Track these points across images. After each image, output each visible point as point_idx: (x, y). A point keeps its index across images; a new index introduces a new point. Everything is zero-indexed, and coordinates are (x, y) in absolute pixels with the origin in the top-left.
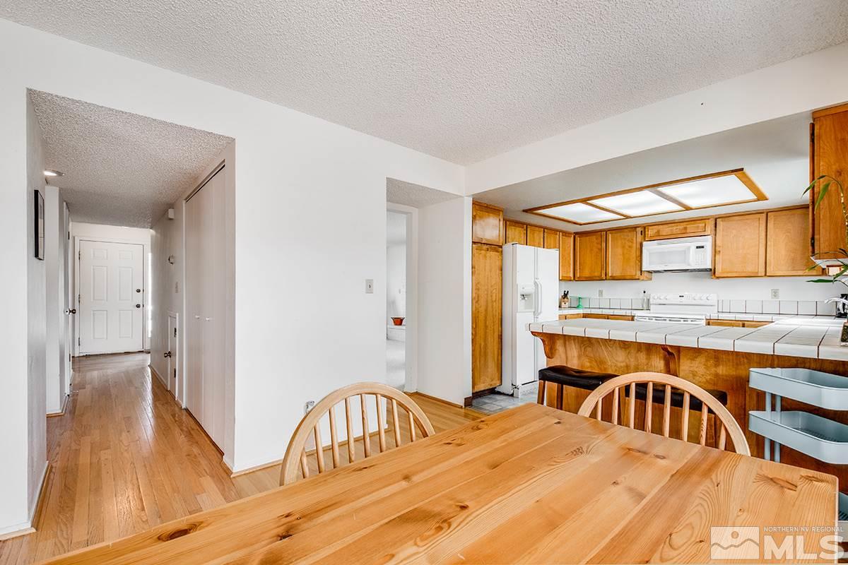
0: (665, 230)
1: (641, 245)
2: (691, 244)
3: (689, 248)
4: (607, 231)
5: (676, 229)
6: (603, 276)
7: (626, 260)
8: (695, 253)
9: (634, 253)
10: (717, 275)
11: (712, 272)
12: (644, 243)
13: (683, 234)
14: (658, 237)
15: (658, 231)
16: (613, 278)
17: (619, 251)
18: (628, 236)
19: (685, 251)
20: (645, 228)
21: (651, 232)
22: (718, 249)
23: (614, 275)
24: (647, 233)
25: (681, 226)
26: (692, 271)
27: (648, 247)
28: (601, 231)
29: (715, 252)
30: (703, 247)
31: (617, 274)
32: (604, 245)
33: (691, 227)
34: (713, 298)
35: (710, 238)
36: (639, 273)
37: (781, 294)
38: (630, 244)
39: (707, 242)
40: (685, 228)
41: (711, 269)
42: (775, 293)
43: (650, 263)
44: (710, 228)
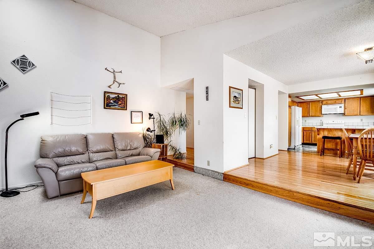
0: (329, 102)
1: (321, 106)
2: (338, 106)
3: (337, 107)
4: (309, 102)
5: (332, 102)
6: (308, 116)
7: (316, 111)
8: (339, 108)
9: (319, 109)
10: (346, 115)
11: (344, 114)
12: (322, 106)
13: (335, 103)
14: (327, 104)
15: (327, 102)
16: (312, 116)
17: (314, 108)
18: (317, 103)
20: (322, 101)
21: (324, 102)
22: (346, 108)
25: (334, 101)
26: (338, 114)
27: (324, 107)
28: (307, 102)
30: (341, 107)
31: (313, 115)
32: (308, 106)
33: (337, 101)
34: (343, 122)
35: (343, 104)
36: (320, 114)
38: (317, 106)
40: (336, 101)
43: (324, 112)
44: (343, 102)
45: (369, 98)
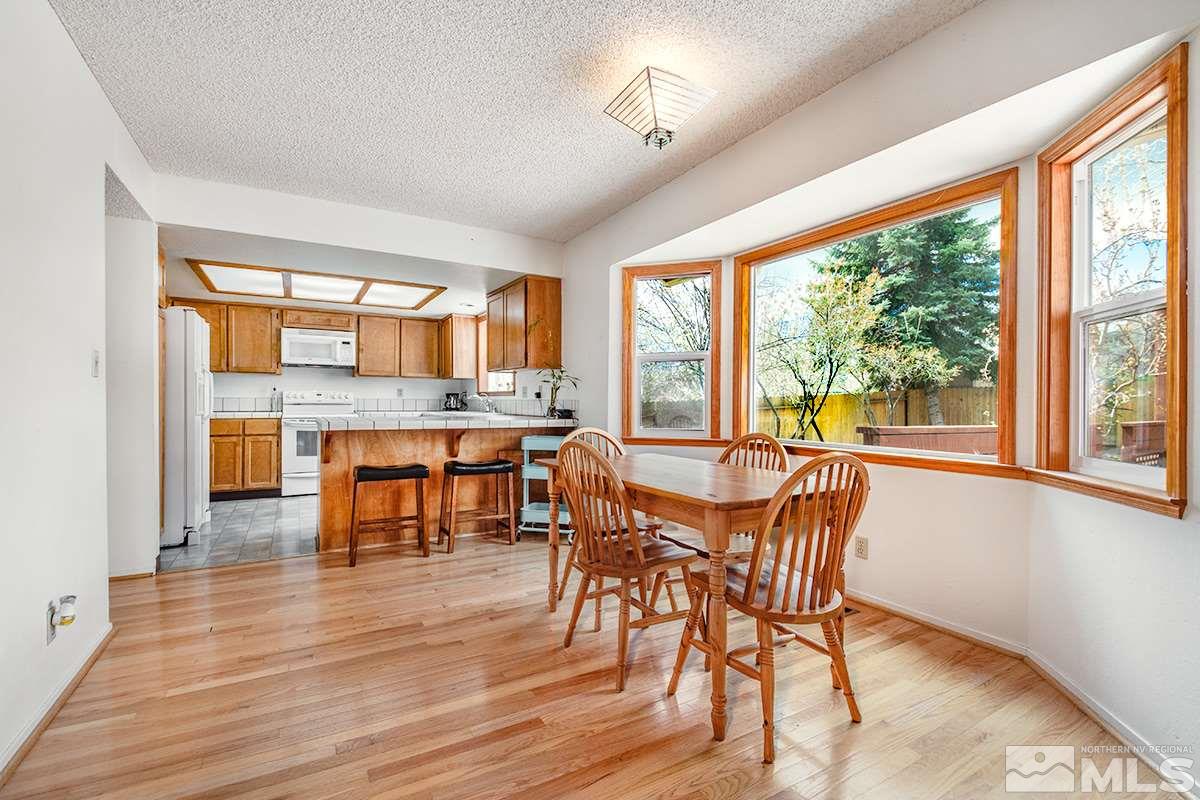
0: (308, 318)
1: (279, 331)
2: (338, 337)
3: (335, 342)
4: (229, 305)
5: (319, 319)
6: (224, 366)
7: (257, 348)
8: (340, 348)
9: (267, 341)
10: (360, 373)
11: (353, 371)
12: (283, 330)
13: (328, 326)
14: (297, 324)
15: (299, 318)
16: (239, 371)
17: (247, 333)
18: (259, 316)
19: (330, 345)
20: (282, 311)
21: (289, 317)
22: (361, 347)
23: (240, 366)
24: (284, 318)
25: (324, 317)
26: (336, 367)
27: (287, 335)
29: (358, 350)
30: (348, 343)
31: (245, 364)
32: (224, 323)
33: (334, 320)
34: (351, 397)
35: (354, 334)
36: (275, 365)
37: (404, 392)
38: (262, 327)
39: (351, 337)
40: (330, 320)
41: (353, 367)
42: (400, 392)
43: (291, 355)
44: (353, 325)
45: (423, 323)
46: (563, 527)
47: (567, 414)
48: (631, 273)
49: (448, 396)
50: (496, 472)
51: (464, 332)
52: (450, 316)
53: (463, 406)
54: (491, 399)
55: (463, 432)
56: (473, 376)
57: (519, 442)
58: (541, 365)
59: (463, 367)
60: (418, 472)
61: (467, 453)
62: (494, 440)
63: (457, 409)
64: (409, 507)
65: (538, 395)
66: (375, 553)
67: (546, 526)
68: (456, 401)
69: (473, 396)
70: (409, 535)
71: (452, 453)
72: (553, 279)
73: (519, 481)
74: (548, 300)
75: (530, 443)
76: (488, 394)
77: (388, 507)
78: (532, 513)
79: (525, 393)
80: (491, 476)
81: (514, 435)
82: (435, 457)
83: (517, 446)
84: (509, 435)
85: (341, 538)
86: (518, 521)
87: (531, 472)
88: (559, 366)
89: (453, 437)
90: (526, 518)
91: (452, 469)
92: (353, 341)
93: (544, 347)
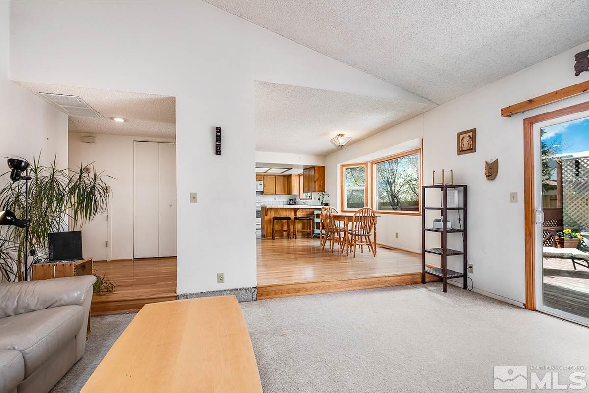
3: (257, 184)
8: (259, 186)
29: (264, 186)
37: (277, 199)
39: (262, 182)
41: (262, 192)
42: (275, 199)
44: (262, 178)
45: (282, 177)
46: (323, 234)
47: (327, 205)
48: (343, 165)
49: (290, 200)
50: (307, 219)
51: (295, 180)
52: (291, 175)
53: (295, 203)
54: (304, 201)
55: (299, 209)
56: (298, 194)
57: (313, 212)
58: (319, 191)
59: (295, 191)
60: (288, 218)
61: (300, 214)
62: (306, 212)
63: (293, 204)
64: (285, 228)
65: (319, 200)
66: (277, 239)
67: (319, 234)
68: (293, 201)
69: (298, 200)
70: (285, 234)
71: (295, 214)
72: (323, 166)
73: (313, 222)
74: (321, 172)
75: (316, 212)
76: (303, 199)
77: (280, 228)
78: (317, 231)
79: (315, 199)
80: (306, 221)
81: (312, 210)
82: (292, 215)
83: (312, 213)
84: (310, 210)
85: (269, 235)
86: (313, 233)
87: (317, 220)
88: (324, 191)
89: (296, 210)
90: (315, 233)
91: (296, 218)
92: (262, 184)
93: (320, 185)
